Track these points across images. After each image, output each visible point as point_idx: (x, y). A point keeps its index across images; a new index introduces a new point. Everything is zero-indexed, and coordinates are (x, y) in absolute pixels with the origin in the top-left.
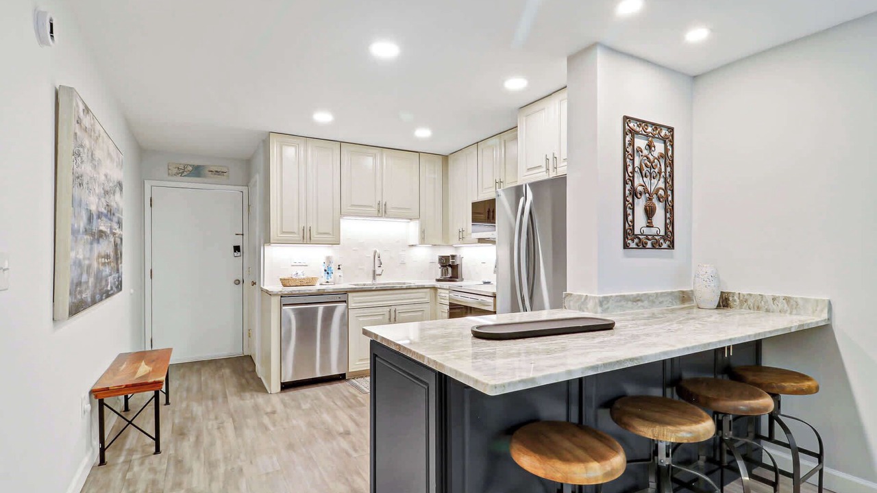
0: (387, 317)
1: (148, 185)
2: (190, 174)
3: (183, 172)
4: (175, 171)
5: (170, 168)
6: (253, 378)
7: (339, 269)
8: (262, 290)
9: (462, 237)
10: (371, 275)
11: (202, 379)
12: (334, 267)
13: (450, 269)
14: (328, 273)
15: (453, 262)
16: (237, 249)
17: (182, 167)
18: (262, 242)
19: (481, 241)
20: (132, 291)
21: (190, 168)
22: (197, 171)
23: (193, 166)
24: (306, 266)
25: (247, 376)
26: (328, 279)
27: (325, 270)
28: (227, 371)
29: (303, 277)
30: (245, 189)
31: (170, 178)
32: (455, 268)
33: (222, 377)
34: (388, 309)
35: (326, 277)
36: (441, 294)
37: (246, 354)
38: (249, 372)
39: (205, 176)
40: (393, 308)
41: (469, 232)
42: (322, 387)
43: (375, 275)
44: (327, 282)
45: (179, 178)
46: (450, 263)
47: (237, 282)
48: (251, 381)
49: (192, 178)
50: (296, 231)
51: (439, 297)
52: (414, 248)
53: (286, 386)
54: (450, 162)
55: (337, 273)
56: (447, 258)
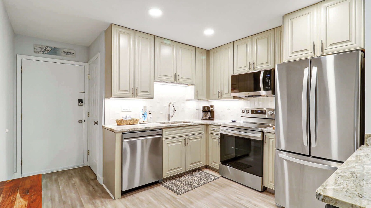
0: (183, 143)
1: (19, 57)
2: (50, 53)
3: (44, 51)
4: (39, 50)
5: (35, 47)
6: (97, 186)
7: (150, 113)
8: (104, 128)
9: (221, 96)
10: (167, 116)
11: (61, 187)
12: (148, 112)
13: (210, 113)
14: (145, 116)
15: (212, 109)
16: (80, 101)
17: (44, 48)
18: (103, 97)
19: (235, 97)
20: (7, 131)
21: (50, 49)
22: (54, 51)
23: (52, 48)
24: (131, 112)
25: (92, 183)
26: (145, 120)
27: (143, 115)
28: (76, 180)
29: (130, 119)
30: (86, 64)
31: (36, 54)
32: (212, 112)
33: (74, 185)
34: (184, 138)
35: (143, 119)
36: (212, 128)
37: (85, 165)
38: (92, 180)
39: (60, 55)
40: (187, 137)
41: (225, 92)
42: (148, 191)
43: (169, 117)
44: (144, 122)
45: (41, 54)
46: (210, 110)
47: (80, 121)
48: (96, 188)
49: (51, 55)
50: (128, 90)
51: (210, 129)
52: (188, 101)
53: (124, 193)
54: (211, 53)
55: (149, 116)
56: (208, 107)
